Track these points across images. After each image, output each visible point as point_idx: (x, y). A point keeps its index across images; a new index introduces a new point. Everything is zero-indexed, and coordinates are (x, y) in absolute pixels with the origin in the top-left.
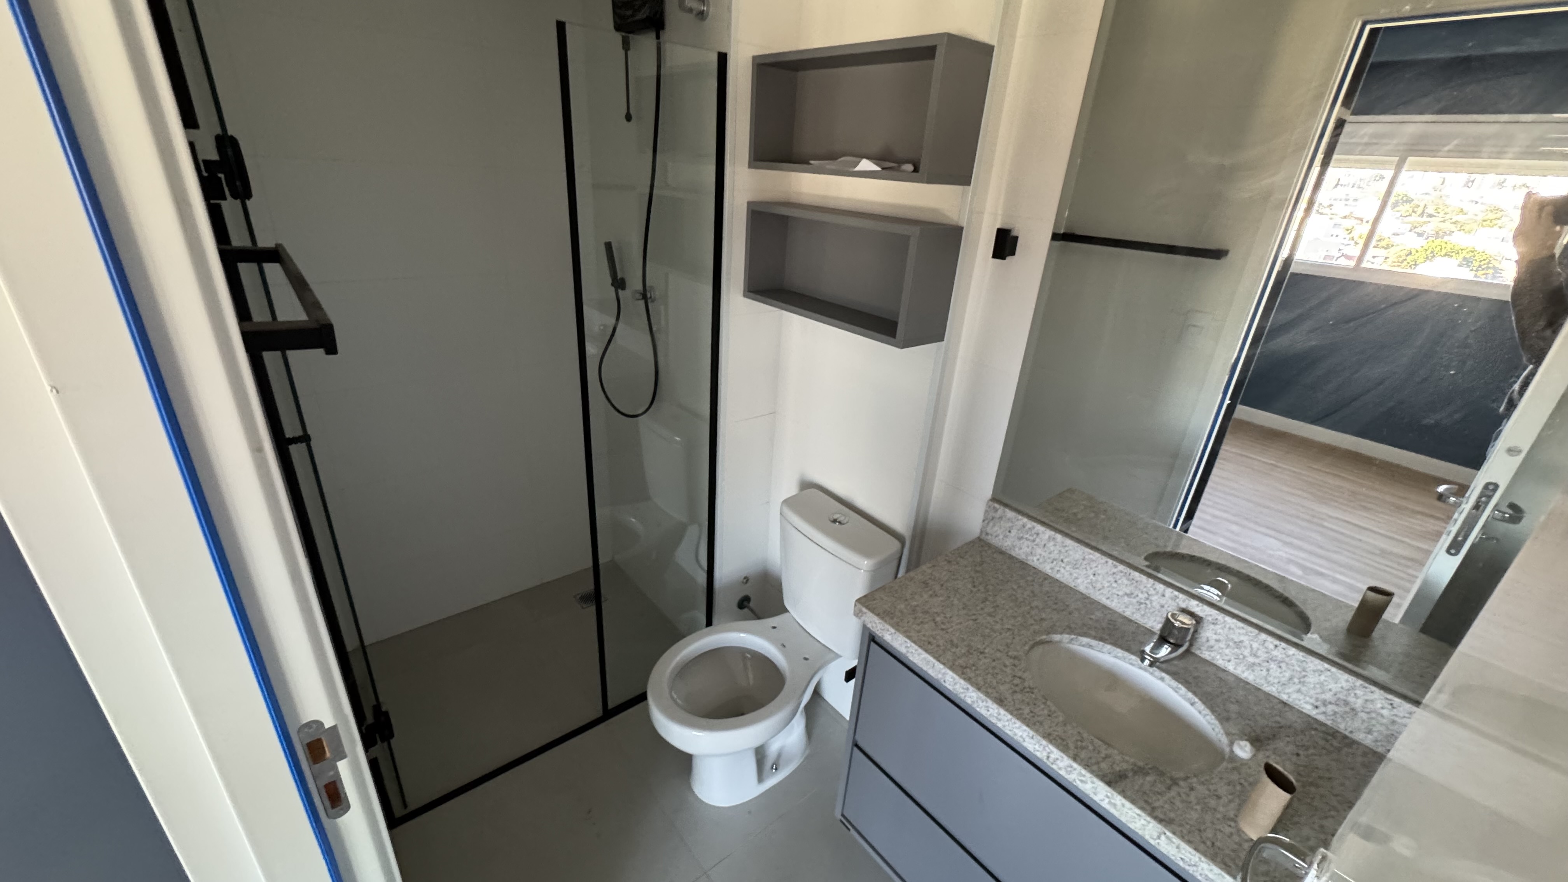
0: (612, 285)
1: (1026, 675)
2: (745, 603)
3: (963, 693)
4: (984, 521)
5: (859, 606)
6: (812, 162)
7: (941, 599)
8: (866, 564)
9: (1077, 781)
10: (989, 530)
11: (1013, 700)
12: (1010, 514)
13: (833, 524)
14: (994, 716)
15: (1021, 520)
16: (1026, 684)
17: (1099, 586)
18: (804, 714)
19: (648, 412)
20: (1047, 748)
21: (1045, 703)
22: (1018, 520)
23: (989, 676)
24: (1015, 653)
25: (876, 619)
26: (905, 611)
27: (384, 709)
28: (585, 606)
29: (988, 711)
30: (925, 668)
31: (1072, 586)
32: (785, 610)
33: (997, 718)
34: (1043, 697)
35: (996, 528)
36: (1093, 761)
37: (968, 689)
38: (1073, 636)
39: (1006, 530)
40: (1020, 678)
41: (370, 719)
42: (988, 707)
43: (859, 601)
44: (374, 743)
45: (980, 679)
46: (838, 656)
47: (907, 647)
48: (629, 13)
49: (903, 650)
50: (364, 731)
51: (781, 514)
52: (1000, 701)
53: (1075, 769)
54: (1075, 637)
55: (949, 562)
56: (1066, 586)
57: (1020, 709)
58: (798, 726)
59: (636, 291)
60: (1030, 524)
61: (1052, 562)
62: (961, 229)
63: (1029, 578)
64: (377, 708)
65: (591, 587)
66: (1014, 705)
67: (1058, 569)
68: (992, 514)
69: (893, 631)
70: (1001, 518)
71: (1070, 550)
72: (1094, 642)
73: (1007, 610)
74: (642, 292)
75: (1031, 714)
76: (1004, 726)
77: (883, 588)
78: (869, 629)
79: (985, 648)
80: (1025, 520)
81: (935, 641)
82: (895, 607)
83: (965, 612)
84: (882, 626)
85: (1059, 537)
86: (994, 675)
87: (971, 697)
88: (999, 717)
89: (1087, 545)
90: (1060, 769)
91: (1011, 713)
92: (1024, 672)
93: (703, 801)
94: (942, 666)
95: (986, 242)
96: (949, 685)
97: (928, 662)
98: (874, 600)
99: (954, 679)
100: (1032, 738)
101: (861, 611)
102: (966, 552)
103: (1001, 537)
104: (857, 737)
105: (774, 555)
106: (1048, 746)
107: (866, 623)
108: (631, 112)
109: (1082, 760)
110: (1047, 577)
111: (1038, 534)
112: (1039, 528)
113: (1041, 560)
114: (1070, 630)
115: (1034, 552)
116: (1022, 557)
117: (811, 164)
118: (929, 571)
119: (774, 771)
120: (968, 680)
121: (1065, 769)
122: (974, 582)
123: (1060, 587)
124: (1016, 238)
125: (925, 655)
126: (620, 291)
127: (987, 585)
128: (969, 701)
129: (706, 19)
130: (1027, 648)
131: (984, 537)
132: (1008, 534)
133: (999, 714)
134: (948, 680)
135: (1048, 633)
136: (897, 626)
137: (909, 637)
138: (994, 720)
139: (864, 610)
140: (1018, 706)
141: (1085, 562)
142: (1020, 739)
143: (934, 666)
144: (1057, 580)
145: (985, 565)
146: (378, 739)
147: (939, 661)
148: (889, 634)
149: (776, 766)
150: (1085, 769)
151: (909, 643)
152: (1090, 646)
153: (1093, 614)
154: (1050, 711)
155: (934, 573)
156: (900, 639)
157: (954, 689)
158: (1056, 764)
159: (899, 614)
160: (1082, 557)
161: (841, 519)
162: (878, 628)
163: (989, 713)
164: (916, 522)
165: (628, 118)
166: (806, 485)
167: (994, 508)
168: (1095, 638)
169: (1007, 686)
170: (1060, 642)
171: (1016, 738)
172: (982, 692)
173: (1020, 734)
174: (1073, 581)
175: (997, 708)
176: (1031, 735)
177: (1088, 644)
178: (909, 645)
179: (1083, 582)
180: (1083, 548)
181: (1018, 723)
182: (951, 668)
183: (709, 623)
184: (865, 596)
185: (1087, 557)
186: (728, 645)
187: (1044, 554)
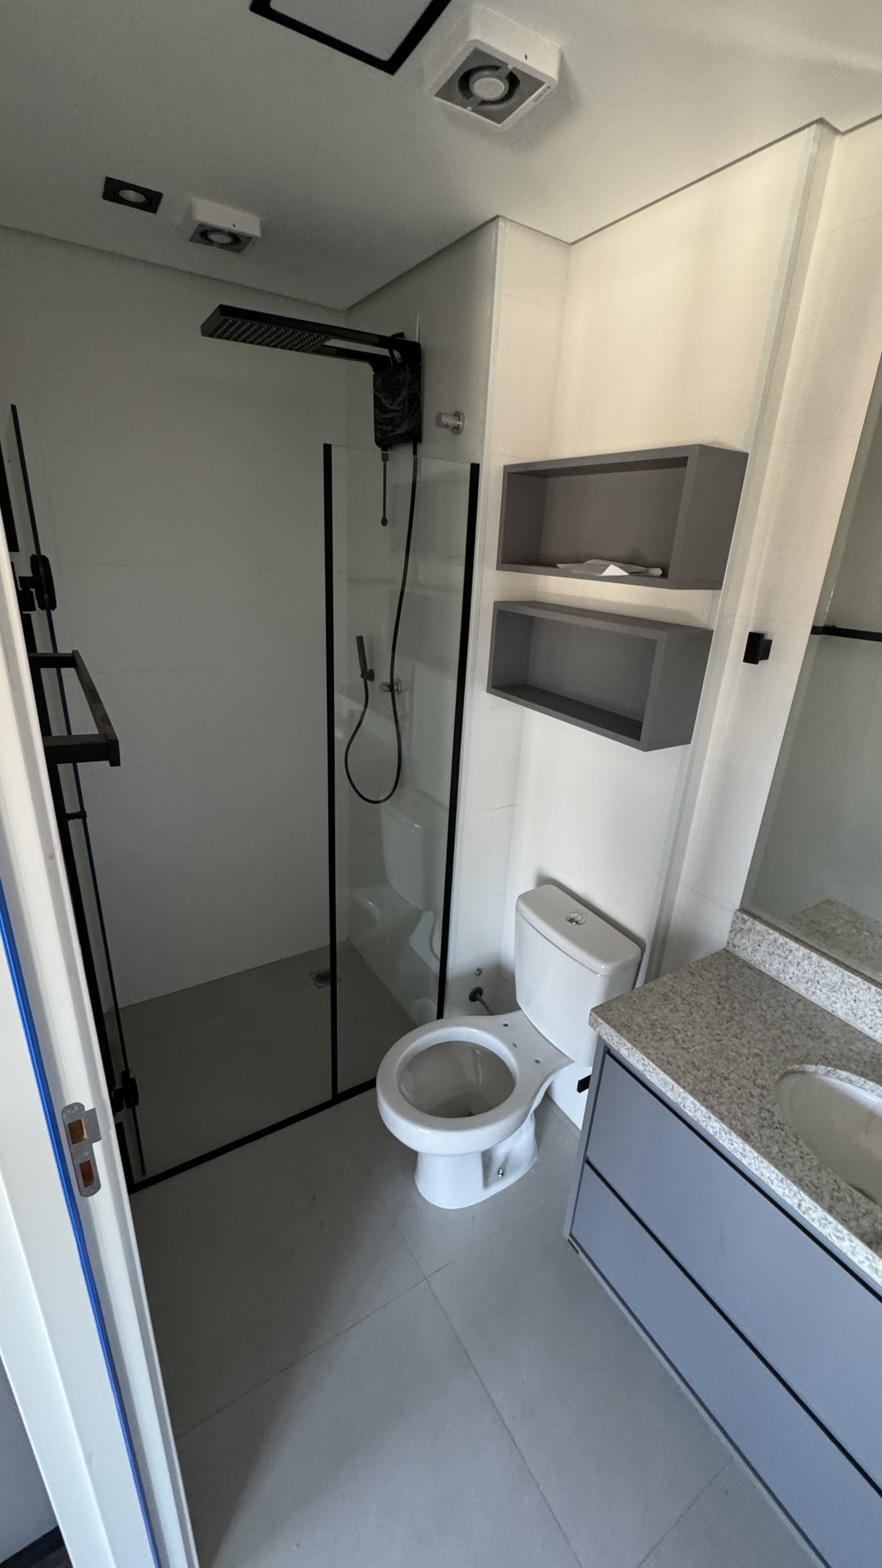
0: (362, 676)
1: (775, 1109)
2: (478, 995)
3: (704, 1121)
4: (731, 932)
5: (594, 1015)
6: (558, 565)
7: (682, 1014)
8: (603, 968)
9: (832, 1236)
10: (736, 941)
11: (761, 1136)
12: (759, 926)
13: (569, 923)
14: (737, 1151)
15: (772, 934)
16: (775, 1119)
17: (860, 1013)
18: (534, 1118)
19: (391, 798)
20: (798, 1195)
21: (796, 1143)
22: (768, 934)
23: (734, 1105)
24: (763, 1082)
25: (612, 1031)
26: (643, 1025)
27: (131, 1076)
28: (320, 985)
29: (732, 1144)
30: (663, 1090)
31: (830, 1011)
32: (517, 1008)
33: (742, 1154)
34: (795, 1136)
35: (744, 941)
36: (852, 1215)
37: (710, 1118)
38: (829, 1068)
39: (755, 943)
40: (769, 1111)
41: (119, 1085)
42: (731, 1140)
43: (594, 1010)
44: (121, 1109)
45: (723, 1107)
46: (570, 1061)
47: (644, 1065)
48: (389, 428)
49: (640, 1067)
50: (113, 1096)
51: (517, 909)
52: (746, 1136)
53: (830, 1223)
54: (832, 1069)
55: (693, 974)
56: (823, 1010)
57: (767, 1147)
58: (528, 1130)
59: (383, 683)
60: (782, 939)
61: (807, 983)
62: (710, 633)
63: (781, 998)
64: (125, 1074)
65: (327, 966)
66: (761, 1142)
67: (814, 990)
68: (740, 925)
69: (630, 1046)
70: (750, 930)
71: (827, 971)
72: (854, 1078)
73: (755, 1032)
74: (389, 684)
75: (780, 1154)
76: (750, 1164)
77: (619, 998)
78: (604, 1040)
79: (729, 1074)
80: (777, 934)
81: (675, 1062)
82: (632, 1020)
83: (709, 1030)
84: (618, 1039)
85: (815, 956)
86: (740, 1105)
87: (714, 1127)
88: (744, 1153)
89: (847, 968)
90: (813, 1220)
91: (758, 1150)
92: (773, 1104)
93: (426, 1200)
94: (682, 1090)
95: (738, 645)
96: (690, 1111)
97: (666, 1084)
98: (610, 1010)
99: (695, 1106)
100: (782, 1181)
101: (596, 1021)
102: (711, 964)
103: (750, 950)
104: (588, 1154)
105: (508, 949)
106: (799, 1193)
107: (601, 1034)
108: (387, 516)
109: (838, 1213)
110: (800, 999)
111: (791, 951)
112: (793, 945)
113: (794, 979)
114: (826, 1061)
115: (786, 970)
116: (773, 974)
117: (559, 568)
118: (670, 983)
119: (500, 1176)
120: (710, 1108)
121: (819, 1221)
122: (719, 998)
123: (816, 1010)
124: (770, 642)
125: (663, 1075)
126: (368, 682)
127: (734, 1002)
128: (711, 1131)
129: (460, 433)
130: (777, 1077)
131: (730, 948)
132: (757, 947)
133: (744, 1150)
134: (688, 1106)
135: (802, 1062)
136: (634, 1042)
137: (648, 1055)
138: (739, 1156)
139: (600, 1021)
140: (765, 1143)
141: (844, 986)
142: (768, 1180)
143: (673, 1088)
144: (812, 1002)
145: (731, 981)
146: (124, 1104)
147: (679, 1084)
148: (626, 1049)
149: (503, 1172)
150: (842, 1224)
151: (647, 1061)
152: (851, 1082)
153: (854, 1044)
154: (802, 1152)
155: (675, 985)
156: (637, 1055)
157: (694, 1116)
158: (808, 1214)
159: (637, 1028)
160: (841, 981)
161: (579, 918)
162: (614, 1041)
163: (733, 1147)
164: (658, 924)
165: (384, 522)
166: (544, 881)
167: (743, 919)
168: (855, 1073)
169: (754, 1119)
170: (815, 1073)
171: (763, 1178)
172: (725, 1124)
173: (768, 1175)
174: (831, 1005)
175: (742, 1143)
176: (780, 1178)
177: (847, 1078)
178: (646, 1063)
179: (842, 1007)
180: (842, 970)
181: (766, 1163)
182: (691, 1093)
183: (440, 1015)
184: (601, 1005)
185: (846, 981)
186: (456, 1039)
187: (796, 972)
